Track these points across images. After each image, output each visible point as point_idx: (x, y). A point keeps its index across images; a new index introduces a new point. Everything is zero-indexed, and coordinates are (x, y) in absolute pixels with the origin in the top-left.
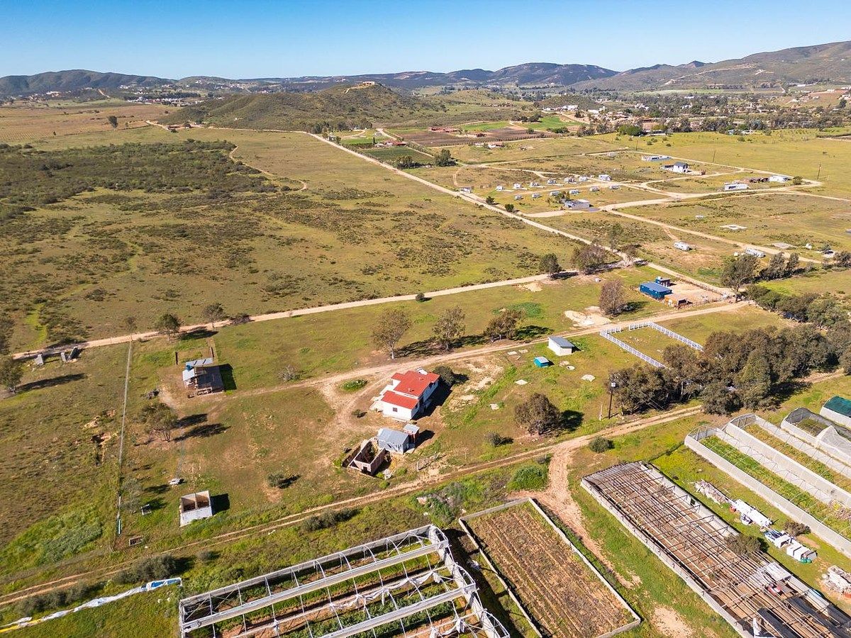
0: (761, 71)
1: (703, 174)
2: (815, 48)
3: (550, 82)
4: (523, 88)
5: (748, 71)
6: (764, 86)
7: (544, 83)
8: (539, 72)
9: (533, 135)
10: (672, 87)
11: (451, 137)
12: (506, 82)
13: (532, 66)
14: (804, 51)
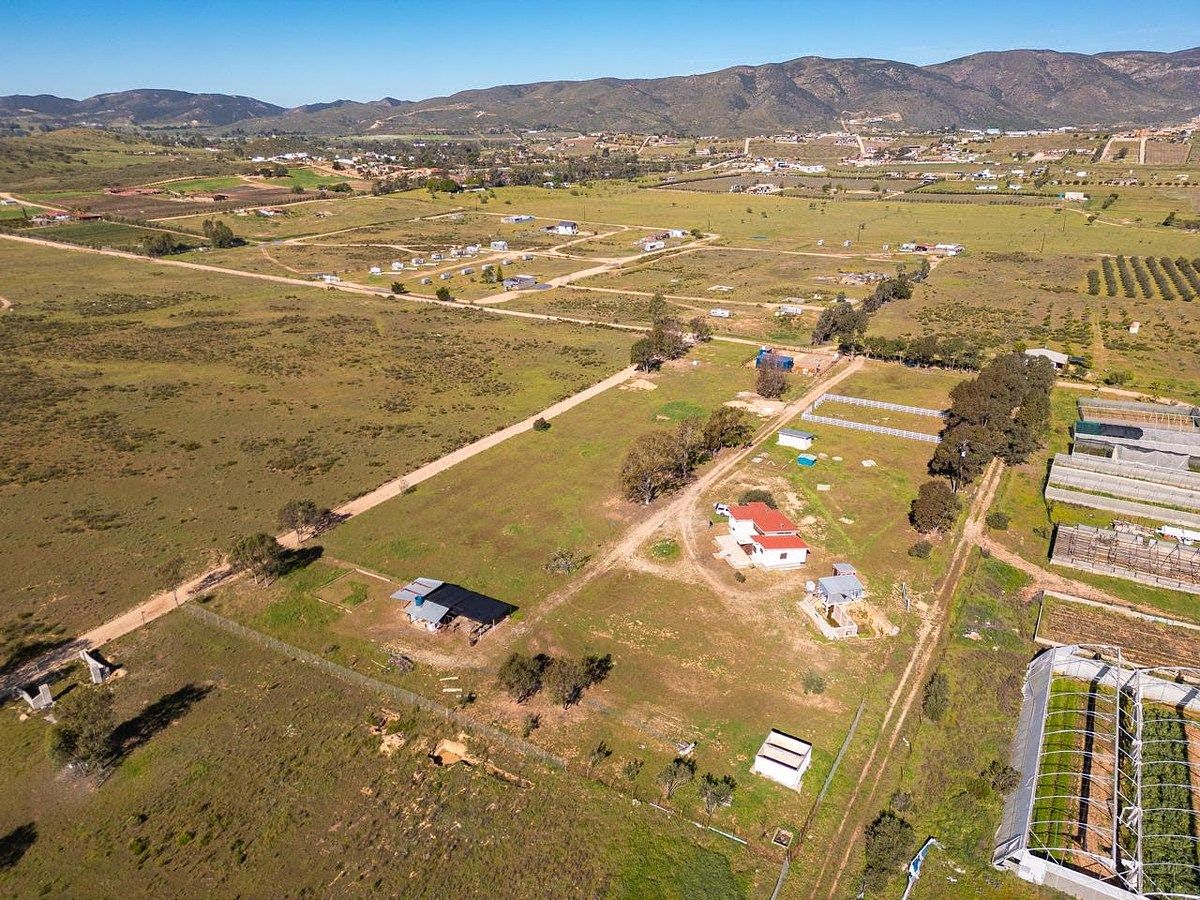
0: (482, 113)
1: (596, 234)
2: (526, 87)
3: (189, 119)
4: (148, 128)
5: (466, 112)
6: (493, 132)
7: (182, 120)
8: (164, 103)
9: (302, 196)
10: (381, 130)
11: (159, 203)
12: (113, 117)
13: (149, 94)
14: (516, 91)
